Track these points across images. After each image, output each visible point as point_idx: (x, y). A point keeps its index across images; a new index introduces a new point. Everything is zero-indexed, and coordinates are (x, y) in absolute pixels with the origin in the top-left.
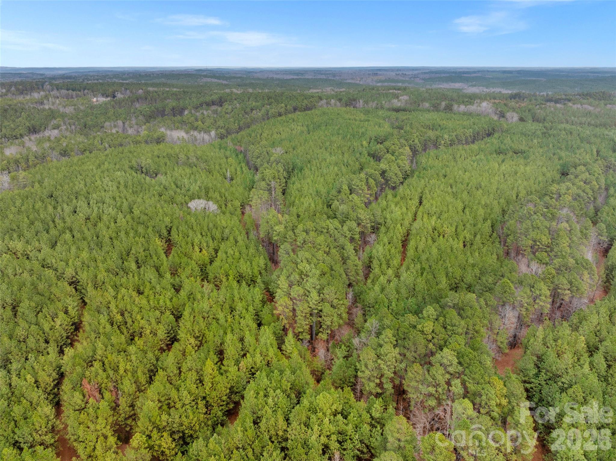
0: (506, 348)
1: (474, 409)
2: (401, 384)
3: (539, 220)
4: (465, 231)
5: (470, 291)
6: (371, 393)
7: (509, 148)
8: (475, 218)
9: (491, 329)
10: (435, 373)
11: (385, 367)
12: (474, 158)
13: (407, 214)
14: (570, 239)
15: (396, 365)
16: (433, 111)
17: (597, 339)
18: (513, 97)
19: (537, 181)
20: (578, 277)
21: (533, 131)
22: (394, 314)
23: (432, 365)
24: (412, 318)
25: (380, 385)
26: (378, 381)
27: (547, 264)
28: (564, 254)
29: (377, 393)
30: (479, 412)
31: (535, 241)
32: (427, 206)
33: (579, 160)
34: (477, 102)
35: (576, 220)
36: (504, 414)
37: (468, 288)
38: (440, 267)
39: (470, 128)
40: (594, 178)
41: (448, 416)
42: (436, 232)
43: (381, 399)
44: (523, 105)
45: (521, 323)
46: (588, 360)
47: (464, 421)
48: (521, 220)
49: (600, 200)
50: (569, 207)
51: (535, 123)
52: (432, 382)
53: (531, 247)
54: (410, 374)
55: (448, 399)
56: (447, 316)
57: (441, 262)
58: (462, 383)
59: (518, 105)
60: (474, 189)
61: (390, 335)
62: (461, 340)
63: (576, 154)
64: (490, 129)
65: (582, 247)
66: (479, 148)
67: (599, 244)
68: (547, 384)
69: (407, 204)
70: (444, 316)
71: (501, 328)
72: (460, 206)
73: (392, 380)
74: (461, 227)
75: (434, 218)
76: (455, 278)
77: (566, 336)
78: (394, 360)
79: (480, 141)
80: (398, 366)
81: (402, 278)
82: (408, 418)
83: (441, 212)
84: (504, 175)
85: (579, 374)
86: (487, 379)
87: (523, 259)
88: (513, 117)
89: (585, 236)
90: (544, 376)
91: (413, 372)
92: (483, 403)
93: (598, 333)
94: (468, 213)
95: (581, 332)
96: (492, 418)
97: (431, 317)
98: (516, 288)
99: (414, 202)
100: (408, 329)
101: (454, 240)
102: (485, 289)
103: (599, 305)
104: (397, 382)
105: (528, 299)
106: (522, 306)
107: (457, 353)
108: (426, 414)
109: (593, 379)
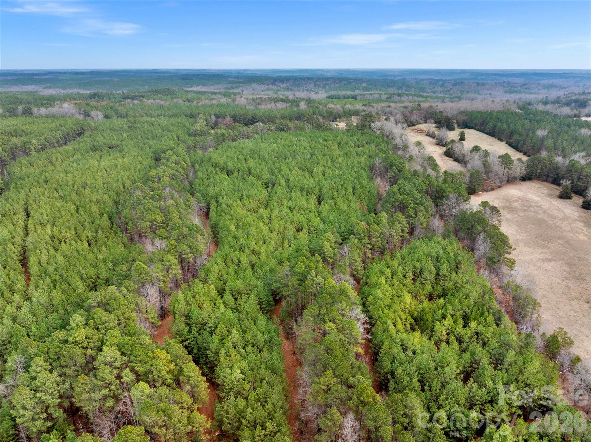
0: (158, 321)
1: (150, 386)
2: (72, 404)
3: (149, 203)
4: (86, 231)
5: (109, 285)
6: (40, 432)
7: (102, 144)
8: (91, 215)
9: (139, 311)
10: (102, 375)
11: (48, 397)
12: (71, 159)
13: (15, 230)
14: (179, 212)
15: (59, 389)
16: (10, 116)
17: (222, 283)
18: (93, 96)
19: (137, 169)
20: (194, 240)
21: (121, 126)
22: (37, 339)
23: (97, 369)
24: (61, 334)
25: (49, 417)
26: (44, 415)
27: (167, 238)
28: (178, 225)
29: (48, 428)
30: (155, 387)
31: (151, 222)
32: (36, 217)
33: (166, 146)
34: (57, 104)
35: (178, 195)
36: (175, 376)
37: (106, 282)
38: (71, 273)
39: (58, 130)
40: (181, 159)
41: (129, 407)
42: (55, 240)
43: (55, 432)
44: (104, 103)
45: (163, 295)
46: (221, 301)
47: (145, 402)
48: (134, 207)
49: (191, 176)
50: (170, 186)
51: (119, 119)
52: (103, 385)
53: (150, 228)
54: (77, 389)
55: (123, 391)
56: (95, 317)
57: (71, 268)
58: (131, 371)
59: (99, 104)
60: (81, 189)
61: (41, 363)
62: (117, 332)
63: (161, 141)
64: (79, 129)
65: (189, 216)
66: (74, 148)
67: (201, 210)
68: (199, 334)
69: (11, 219)
70: (93, 318)
71: (148, 306)
72: (73, 208)
73: (60, 405)
74: (80, 228)
75: (49, 226)
76: (91, 278)
77: (201, 290)
78: (55, 385)
79: (72, 142)
80: (61, 388)
81: (34, 299)
82: (92, 432)
83: (55, 218)
84: (106, 170)
85: (219, 315)
86: (151, 355)
87: (147, 240)
88: (98, 116)
89: (189, 206)
90: (195, 329)
91: (80, 385)
92: (156, 377)
93: (221, 278)
94: (82, 213)
95: (210, 282)
96: (167, 386)
97: (80, 324)
98: (149, 267)
99: (20, 216)
100: (59, 347)
101: (77, 242)
102: (122, 278)
103: (215, 256)
104: (66, 404)
105: (162, 272)
106: (159, 280)
107: (117, 346)
108: (108, 417)
109: (229, 314)
